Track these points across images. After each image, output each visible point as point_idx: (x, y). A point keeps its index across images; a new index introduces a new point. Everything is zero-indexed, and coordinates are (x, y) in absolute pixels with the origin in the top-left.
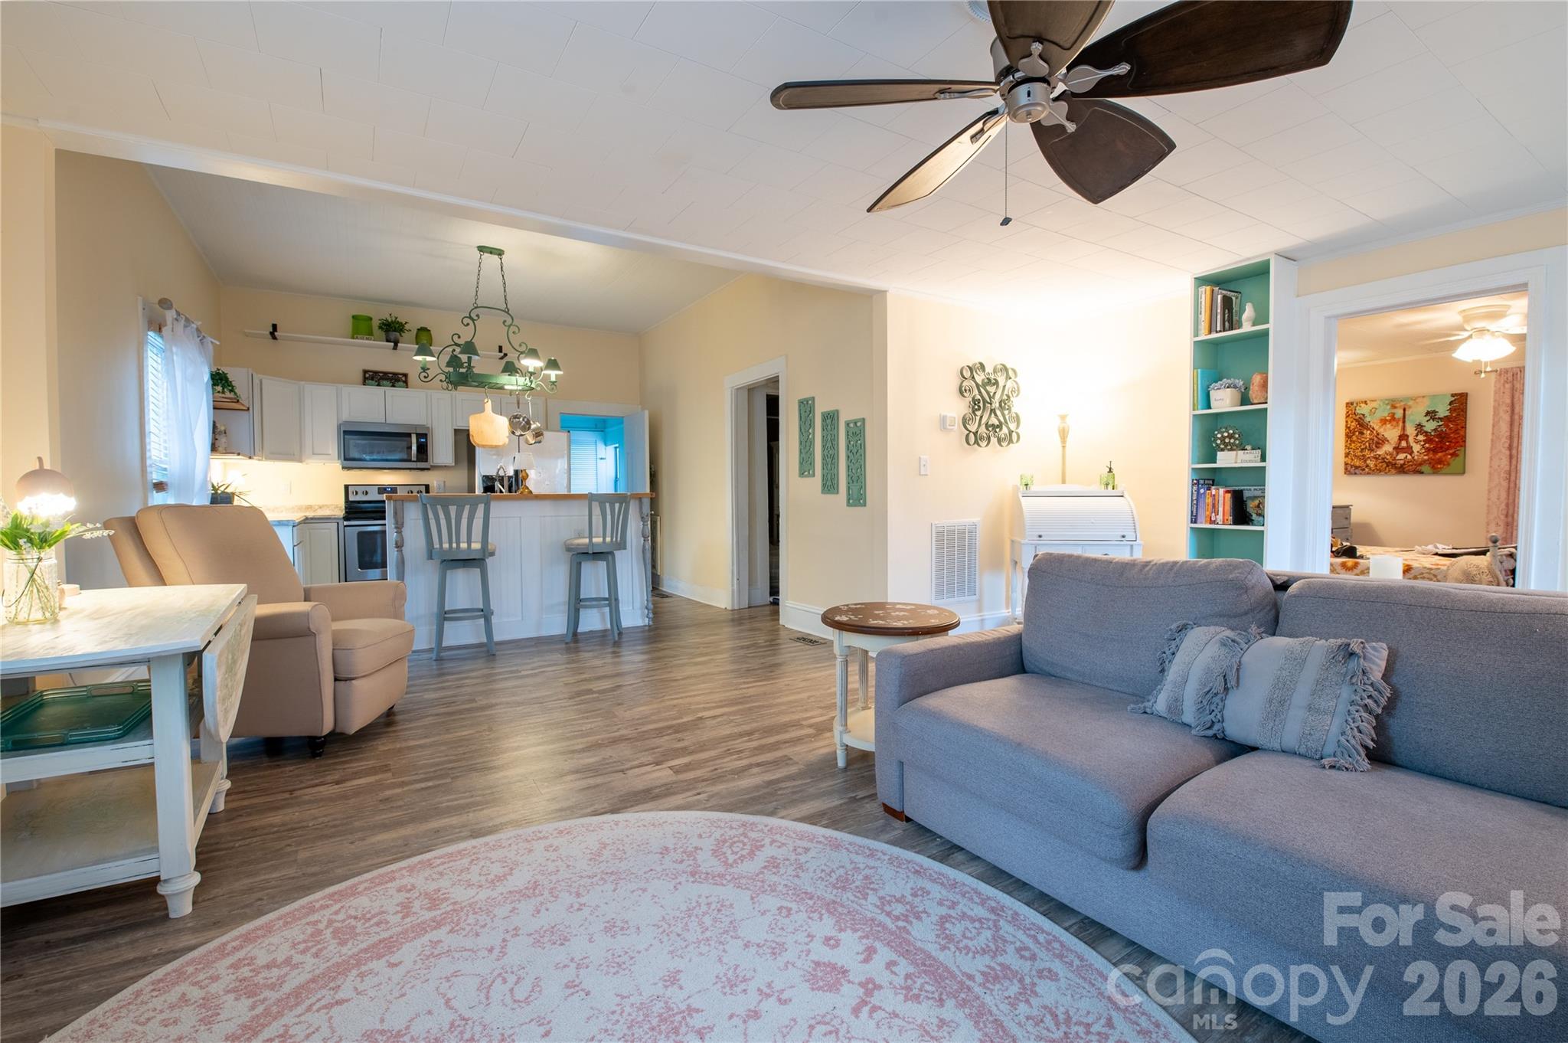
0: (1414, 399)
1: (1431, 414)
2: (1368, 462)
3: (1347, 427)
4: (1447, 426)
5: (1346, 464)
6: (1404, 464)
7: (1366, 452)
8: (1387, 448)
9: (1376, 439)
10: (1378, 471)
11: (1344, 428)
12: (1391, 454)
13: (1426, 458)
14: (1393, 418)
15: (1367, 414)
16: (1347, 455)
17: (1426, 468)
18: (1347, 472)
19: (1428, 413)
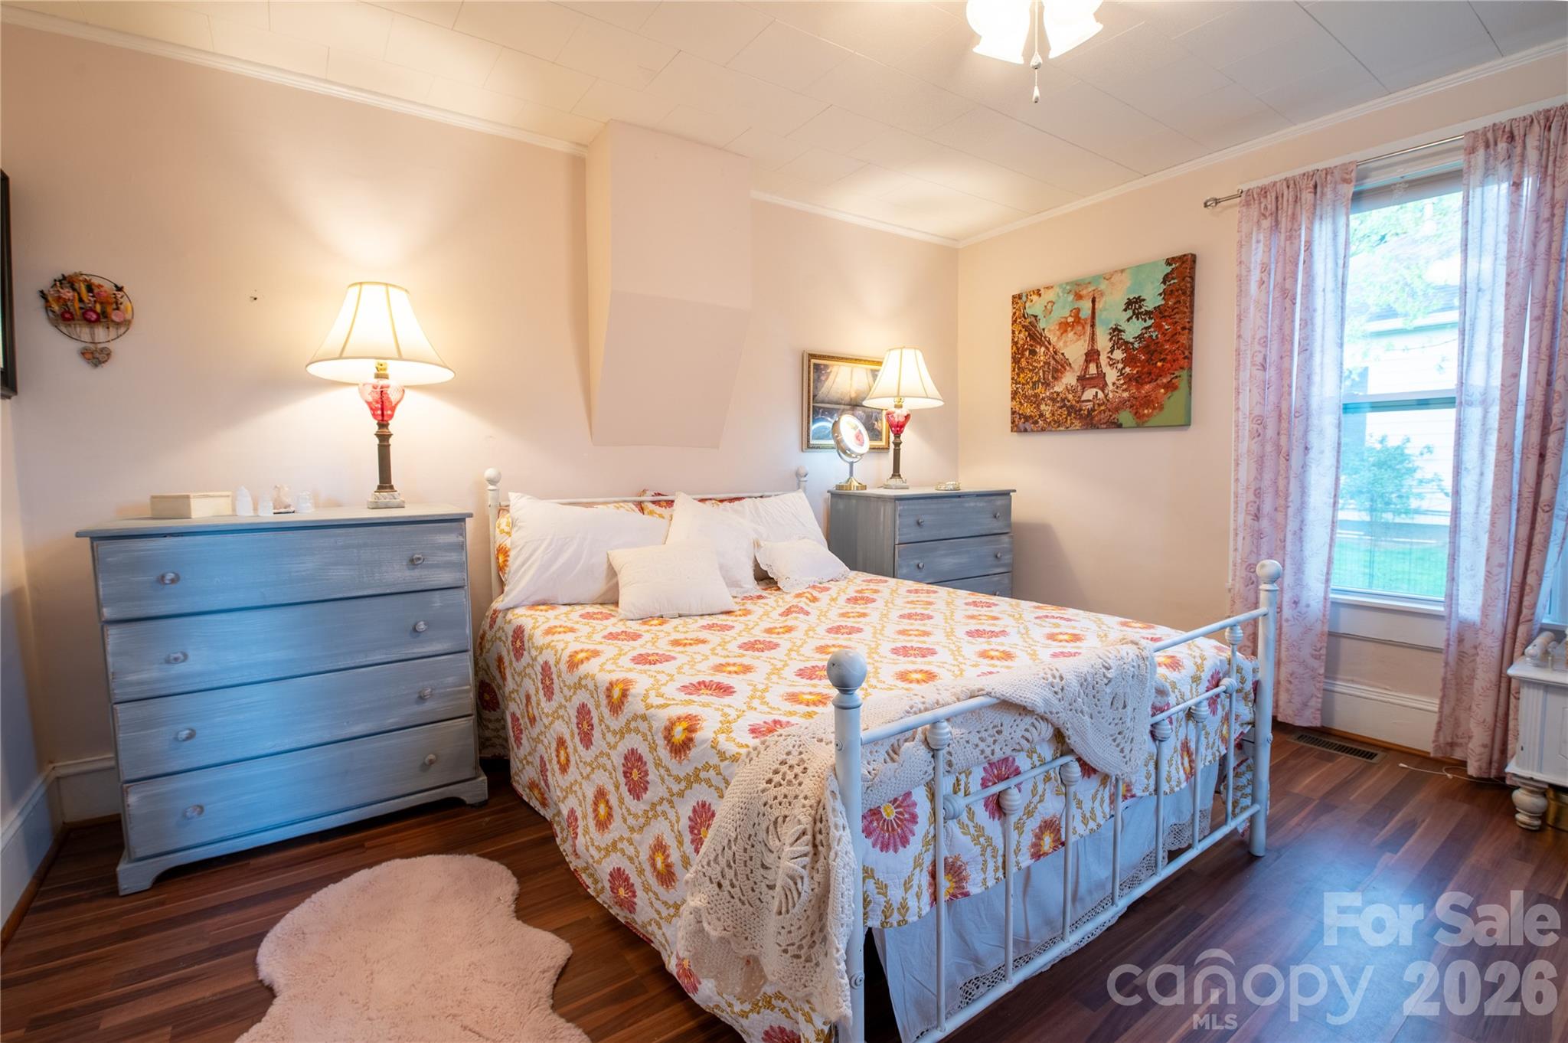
0: (1108, 277)
1: (1134, 305)
2: (1043, 407)
3: (1015, 343)
4: (1158, 326)
5: (1013, 413)
6: (1093, 410)
7: (1040, 388)
8: (1069, 379)
9: (1052, 362)
10: (1054, 425)
11: (1010, 344)
12: (1074, 391)
13: (1126, 395)
14: (1078, 320)
15: (1041, 316)
16: (1014, 394)
17: (1125, 416)
18: (1016, 428)
19: (1129, 304)
